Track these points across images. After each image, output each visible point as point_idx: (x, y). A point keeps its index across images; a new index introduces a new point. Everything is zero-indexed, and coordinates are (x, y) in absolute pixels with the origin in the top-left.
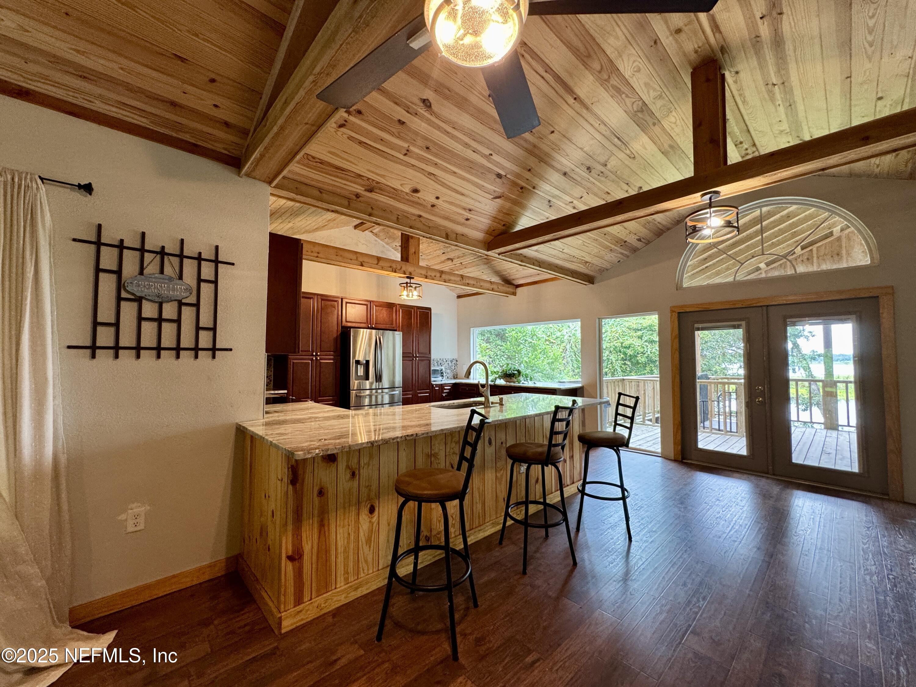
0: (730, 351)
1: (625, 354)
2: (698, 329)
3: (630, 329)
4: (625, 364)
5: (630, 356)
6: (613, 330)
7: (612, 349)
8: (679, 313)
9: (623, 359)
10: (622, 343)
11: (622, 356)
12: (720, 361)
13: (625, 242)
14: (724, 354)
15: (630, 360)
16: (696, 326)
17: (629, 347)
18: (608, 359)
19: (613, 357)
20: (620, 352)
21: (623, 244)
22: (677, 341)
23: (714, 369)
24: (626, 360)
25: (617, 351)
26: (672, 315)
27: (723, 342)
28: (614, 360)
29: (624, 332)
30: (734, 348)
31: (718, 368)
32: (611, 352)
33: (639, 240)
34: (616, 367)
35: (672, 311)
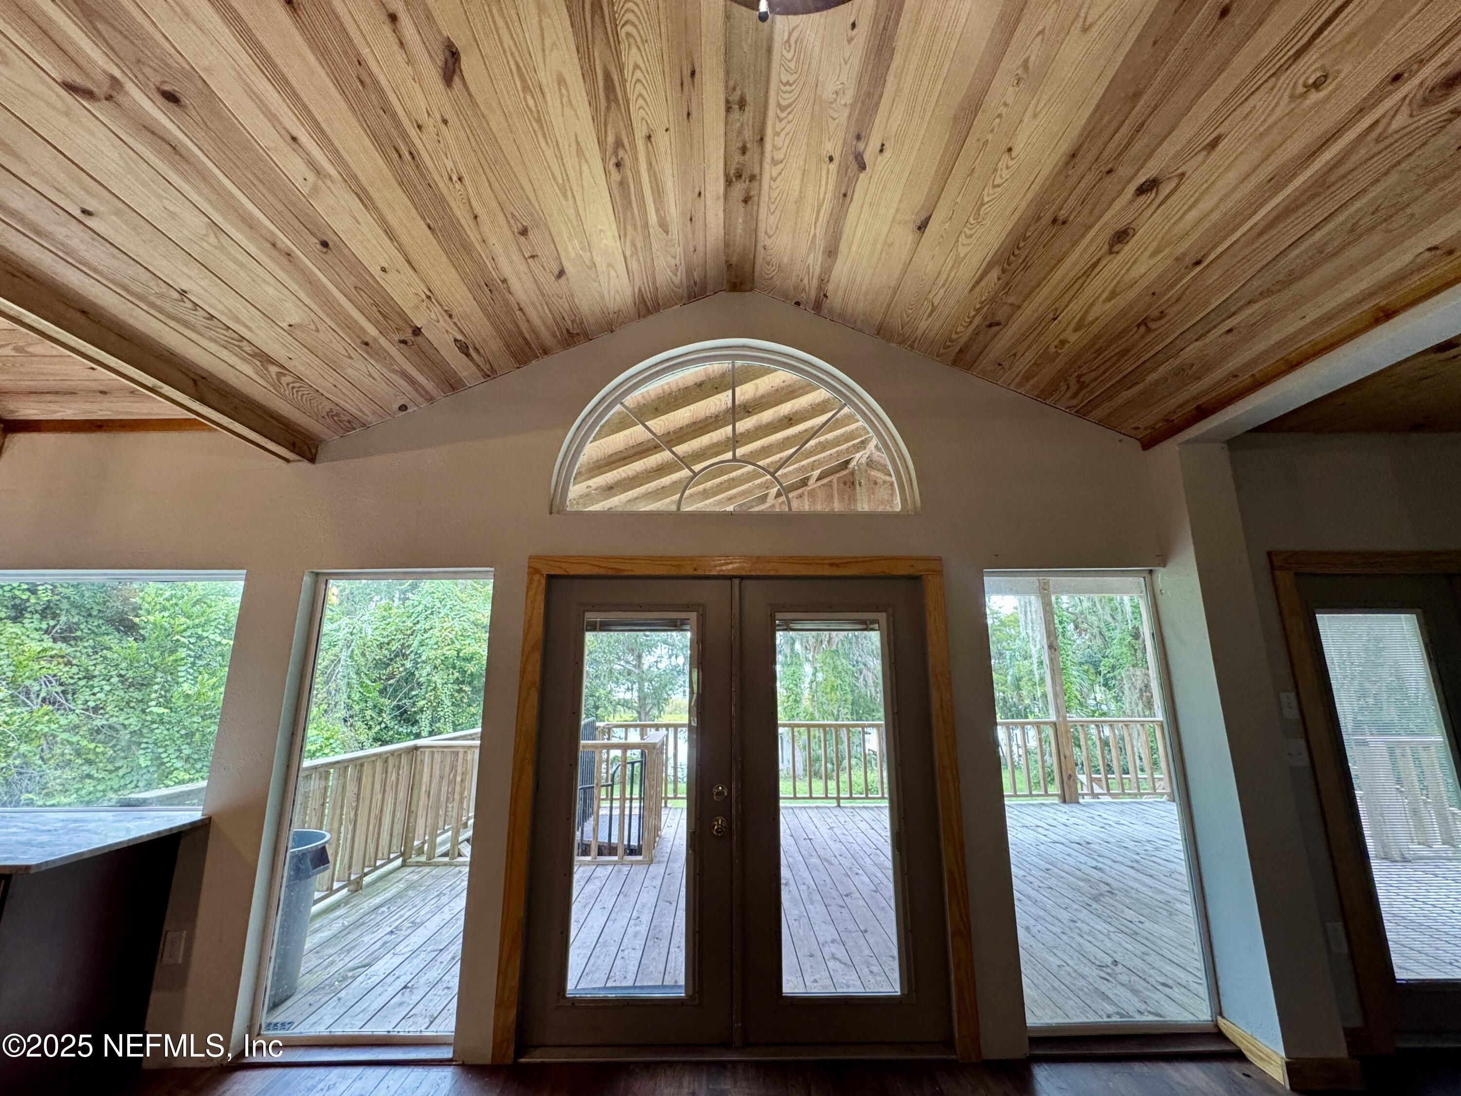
0: (619, 667)
1: (463, 672)
2: (593, 627)
3: (476, 625)
4: (460, 691)
5: (472, 674)
6: (446, 625)
7: (438, 662)
8: (551, 577)
9: (457, 681)
10: (459, 651)
11: (456, 675)
12: (605, 682)
13: (417, 331)
14: (611, 671)
15: (470, 683)
16: (590, 616)
17: (472, 658)
18: (429, 681)
19: (437, 678)
20: (454, 668)
21: (408, 335)
22: (537, 658)
23: (597, 694)
24: (463, 682)
25: (447, 664)
26: (530, 582)
27: (611, 653)
28: (439, 682)
29: (465, 630)
30: (622, 663)
31: (602, 691)
32: (435, 667)
33: (463, 348)
34: (443, 697)
35: (533, 571)
